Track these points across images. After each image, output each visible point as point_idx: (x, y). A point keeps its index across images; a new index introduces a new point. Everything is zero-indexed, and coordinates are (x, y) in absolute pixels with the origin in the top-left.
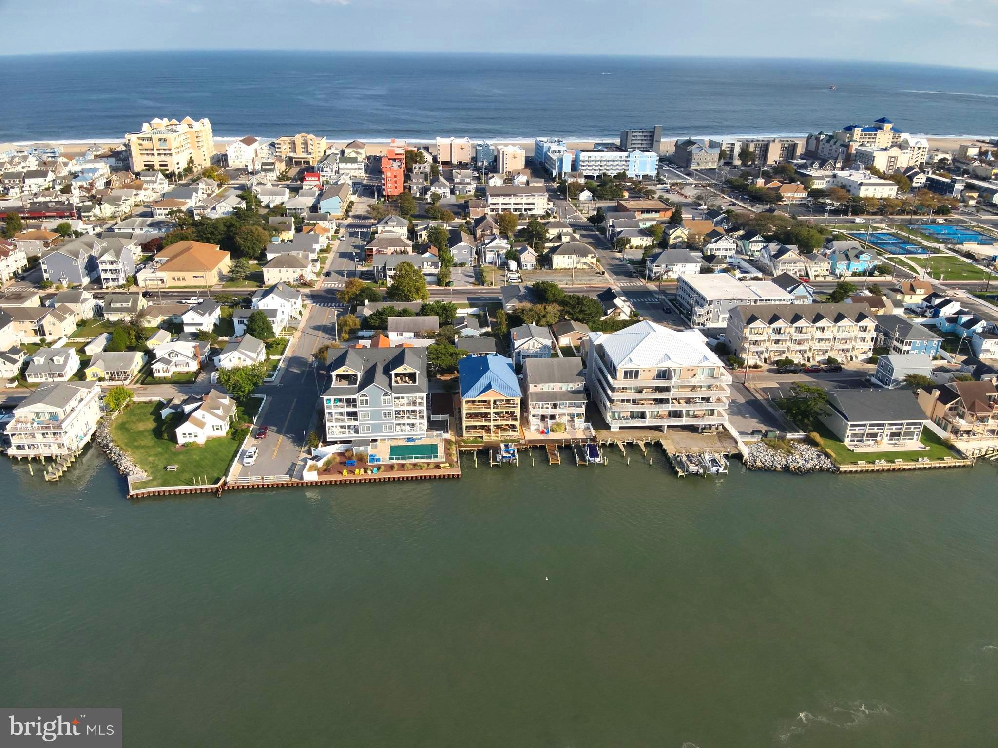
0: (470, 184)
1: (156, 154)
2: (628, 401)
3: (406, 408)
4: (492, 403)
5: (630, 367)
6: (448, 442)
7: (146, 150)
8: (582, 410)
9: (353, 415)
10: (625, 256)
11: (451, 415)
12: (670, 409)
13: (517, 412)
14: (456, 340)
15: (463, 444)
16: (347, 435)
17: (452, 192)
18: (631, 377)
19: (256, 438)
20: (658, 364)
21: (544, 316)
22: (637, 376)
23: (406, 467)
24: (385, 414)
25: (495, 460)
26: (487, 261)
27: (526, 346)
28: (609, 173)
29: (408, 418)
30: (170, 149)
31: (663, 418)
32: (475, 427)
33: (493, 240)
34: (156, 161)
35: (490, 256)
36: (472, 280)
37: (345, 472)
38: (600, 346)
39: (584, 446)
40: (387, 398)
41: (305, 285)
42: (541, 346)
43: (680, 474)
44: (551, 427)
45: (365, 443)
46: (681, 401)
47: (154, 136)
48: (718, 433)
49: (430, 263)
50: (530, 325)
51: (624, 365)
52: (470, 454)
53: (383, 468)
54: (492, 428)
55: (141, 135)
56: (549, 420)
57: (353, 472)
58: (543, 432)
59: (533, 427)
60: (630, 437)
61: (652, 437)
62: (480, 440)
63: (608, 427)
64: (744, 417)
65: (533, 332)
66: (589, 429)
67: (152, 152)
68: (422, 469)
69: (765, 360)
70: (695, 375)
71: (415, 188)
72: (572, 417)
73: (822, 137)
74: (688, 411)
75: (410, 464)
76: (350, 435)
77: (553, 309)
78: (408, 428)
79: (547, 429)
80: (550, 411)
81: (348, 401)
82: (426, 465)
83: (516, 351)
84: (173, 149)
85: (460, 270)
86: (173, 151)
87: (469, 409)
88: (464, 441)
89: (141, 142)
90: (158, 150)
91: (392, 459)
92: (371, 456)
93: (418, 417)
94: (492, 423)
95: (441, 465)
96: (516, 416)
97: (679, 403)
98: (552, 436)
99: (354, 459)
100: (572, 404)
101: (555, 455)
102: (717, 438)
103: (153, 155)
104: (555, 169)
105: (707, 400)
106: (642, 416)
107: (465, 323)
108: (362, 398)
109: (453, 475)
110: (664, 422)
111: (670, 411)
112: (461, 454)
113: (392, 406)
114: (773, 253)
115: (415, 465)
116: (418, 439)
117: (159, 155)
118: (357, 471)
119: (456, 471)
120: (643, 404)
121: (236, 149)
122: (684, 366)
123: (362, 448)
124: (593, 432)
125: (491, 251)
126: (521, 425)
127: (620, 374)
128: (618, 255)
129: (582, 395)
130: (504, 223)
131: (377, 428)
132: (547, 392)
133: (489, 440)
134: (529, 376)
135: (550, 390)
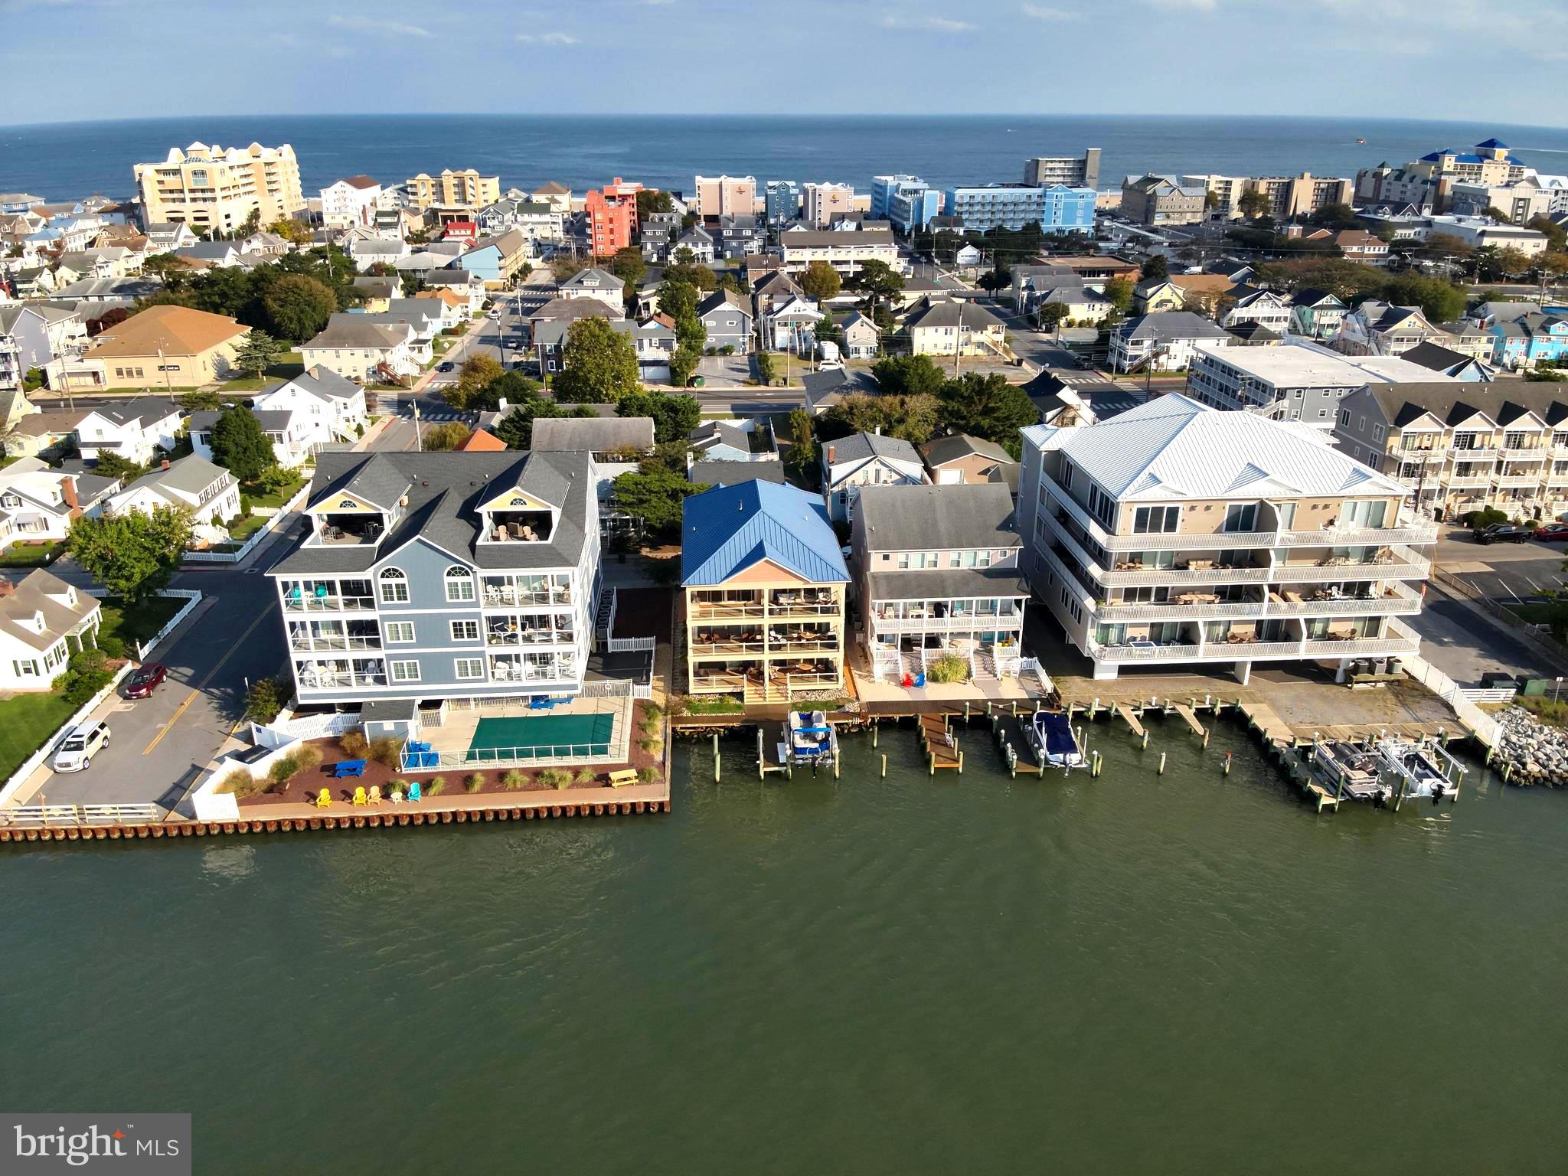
0: (751, 238)
1: (188, 200)
2: (1145, 593)
3: (519, 611)
4: (766, 601)
5: (1154, 496)
6: (644, 708)
7: (171, 191)
8: (1016, 621)
9: (365, 631)
10: (1061, 338)
11: (663, 638)
12: (1265, 616)
13: (837, 623)
14: (690, 465)
15: (686, 713)
16: (355, 688)
17: (718, 255)
18: (1155, 528)
19: (127, 698)
20: (1230, 489)
21: (901, 421)
22: (1171, 526)
23: (507, 780)
24: (457, 627)
25: (772, 757)
26: (778, 345)
27: (859, 478)
28: (1008, 226)
29: (528, 639)
30: (213, 190)
31: (1241, 641)
32: (720, 667)
33: (788, 303)
34: (188, 210)
35: (782, 336)
36: (746, 376)
37: (324, 794)
38: (1058, 457)
39: (1028, 720)
40: (459, 579)
41: (391, 383)
42: (896, 477)
43: (1326, 800)
44: (931, 668)
45: (401, 710)
46: (1290, 595)
47: (184, 167)
48: (1389, 683)
49: (656, 340)
50: (870, 435)
51: (1137, 491)
52: (703, 739)
53: (439, 784)
54: (767, 670)
55: (163, 166)
56: (923, 649)
57: (348, 795)
58: (907, 683)
59: (879, 668)
60: (1154, 694)
61: (1214, 694)
62: (734, 701)
63: (1086, 667)
64: (1441, 643)
65: (876, 447)
66: (1033, 673)
67: (181, 196)
68: (555, 786)
69: (1439, 512)
70: (1331, 522)
71: (649, 246)
72: (986, 642)
73: (1386, 171)
74: (1310, 622)
75: (524, 771)
76: (364, 690)
77: (922, 404)
78: (530, 667)
79: (920, 673)
80: (927, 625)
81: (349, 588)
82: (569, 775)
83: (835, 489)
84: (218, 190)
85: (720, 361)
86: (219, 194)
87: (704, 614)
88: (688, 705)
89: (161, 177)
90: (192, 191)
91: (471, 756)
92: (416, 747)
93: (554, 637)
94: (766, 656)
95: (614, 776)
96: (833, 637)
97: (1286, 599)
98: (933, 692)
99: (365, 756)
100: (984, 604)
101: (946, 745)
102: (1390, 696)
103: (183, 200)
104: (908, 219)
105: (1359, 590)
106: (1186, 635)
107: (717, 435)
108: (387, 581)
109: (647, 805)
110: (1247, 653)
111: (1259, 623)
112: (680, 742)
113: (477, 604)
114: (1372, 320)
115: (537, 773)
116: (561, 701)
117: (194, 200)
118: (359, 792)
119: (658, 793)
120: (1186, 603)
121: (336, 196)
122: (1307, 493)
123: (389, 725)
124: (1048, 684)
125: (786, 324)
126: (846, 663)
127: (1126, 519)
128: (1046, 337)
129: (1015, 581)
130: (814, 284)
131: (437, 669)
132: (919, 576)
133: (759, 701)
134: (867, 531)
135: (926, 568)
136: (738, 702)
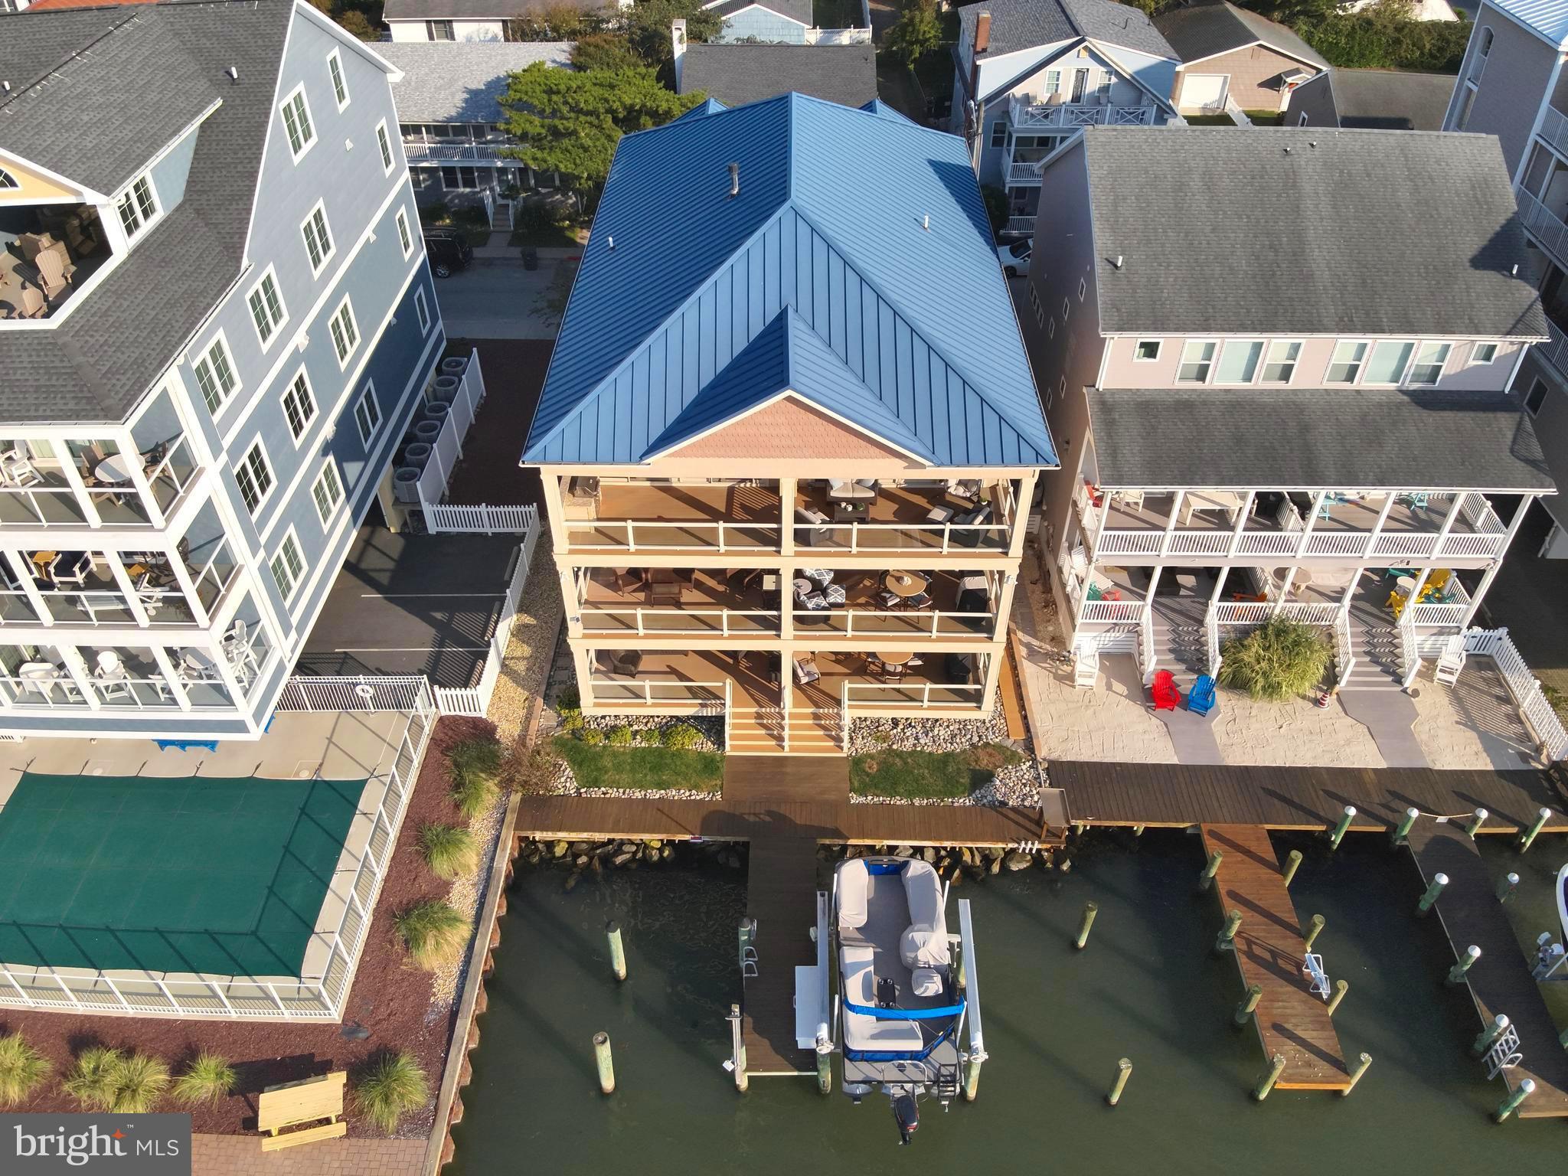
4: (785, 508)
6: (454, 765)
8: (1485, 545)
14: (679, 51)
27: (1038, 90)
32: (662, 661)
44: (1231, 653)
54: (790, 671)
56: (1214, 600)
58: (1164, 698)
59: (1092, 659)
66: (1490, 670)
80: (1235, 548)
87: (603, 537)
88: (577, 746)
94: (788, 643)
98: (1235, 731)
129: (1506, 432)
133: (761, 747)
134: (1100, 268)
135: (1258, 383)
136: (709, 747)
